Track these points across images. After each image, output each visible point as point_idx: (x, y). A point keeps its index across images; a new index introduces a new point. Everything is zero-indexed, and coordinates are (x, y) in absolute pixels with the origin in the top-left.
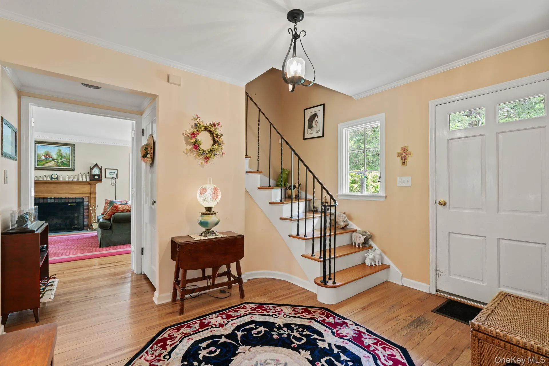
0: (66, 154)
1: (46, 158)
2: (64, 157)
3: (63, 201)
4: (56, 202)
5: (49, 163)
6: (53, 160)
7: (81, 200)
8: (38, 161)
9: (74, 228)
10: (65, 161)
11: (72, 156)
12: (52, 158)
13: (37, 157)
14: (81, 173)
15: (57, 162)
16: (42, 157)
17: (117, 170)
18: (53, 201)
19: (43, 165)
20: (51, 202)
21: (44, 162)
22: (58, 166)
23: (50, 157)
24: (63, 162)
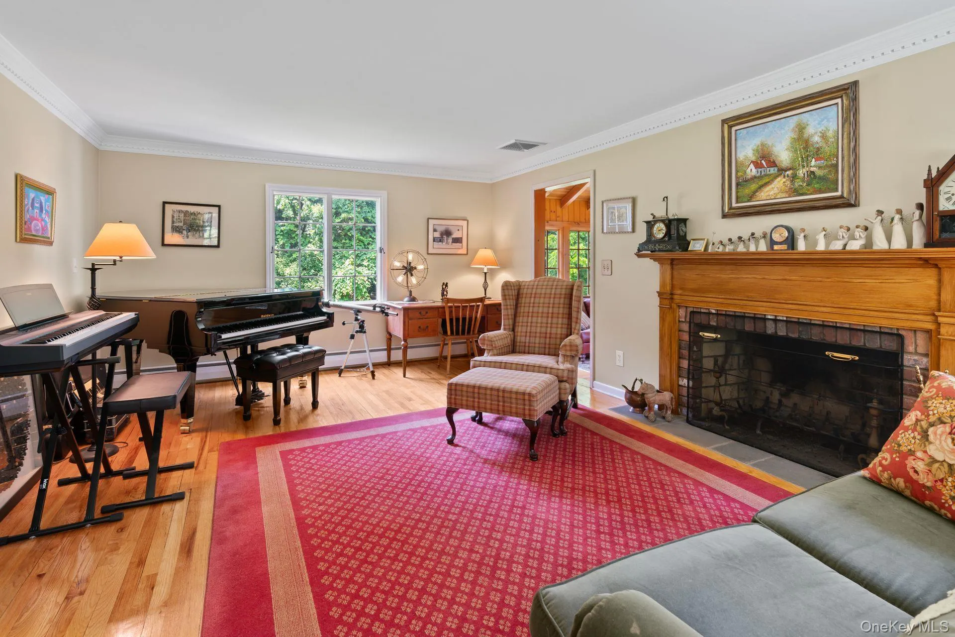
0: (824, 136)
1: (759, 170)
2: (818, 153)
3: (815, 335)
4: (790, 335)
5: (768, 188)
7: (889, 345)
8: (738, 185)
10: (820, 168)
11: (845, 141)
12: (776, 166)
13: (737, 171)
14: (880, 213)
15: (794, 177)
16: (748, 171)
18: (782, 332)
19: (751, 198)
20: (776, 332)
21: (754, 187)
22: (796, 192)
23: (773, 164)
24: (813, 173)
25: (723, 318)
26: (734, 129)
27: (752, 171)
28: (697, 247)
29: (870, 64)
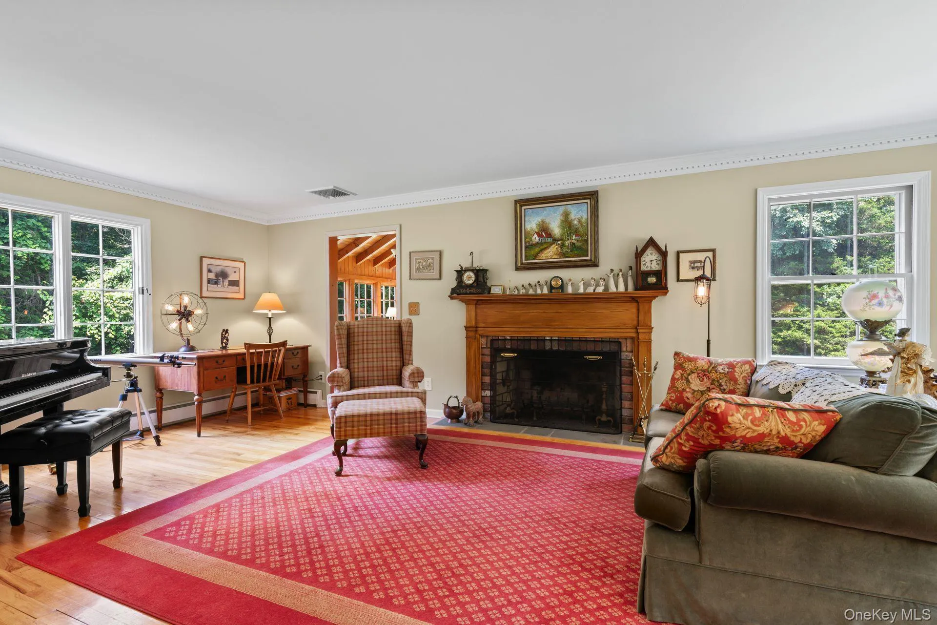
0: (580, 221)
1: (541, 239)
2: (576, 232)
3: (575, 347)
4: (560, 349)
5: (546, 252)
6: (555, 240)
7: (614, 348)
8: (526, 247)
10: (578, 241)
11: (593, 227)
12: (551, 237)
13: (526, 238)
14: (612, 270)
15: (563, 246)
16: (533, 238)
17: (713, 253)
18: (555, 348)
19: (535, 257)
20: (551, 348)
21: (537, 250)
22: (564, 255)
23: (549, 235)
24: (574, 243)
25: (515, 342)
26: (523, 208)
27: (536, 238)
28: (496, 291)
29: (604, 182)
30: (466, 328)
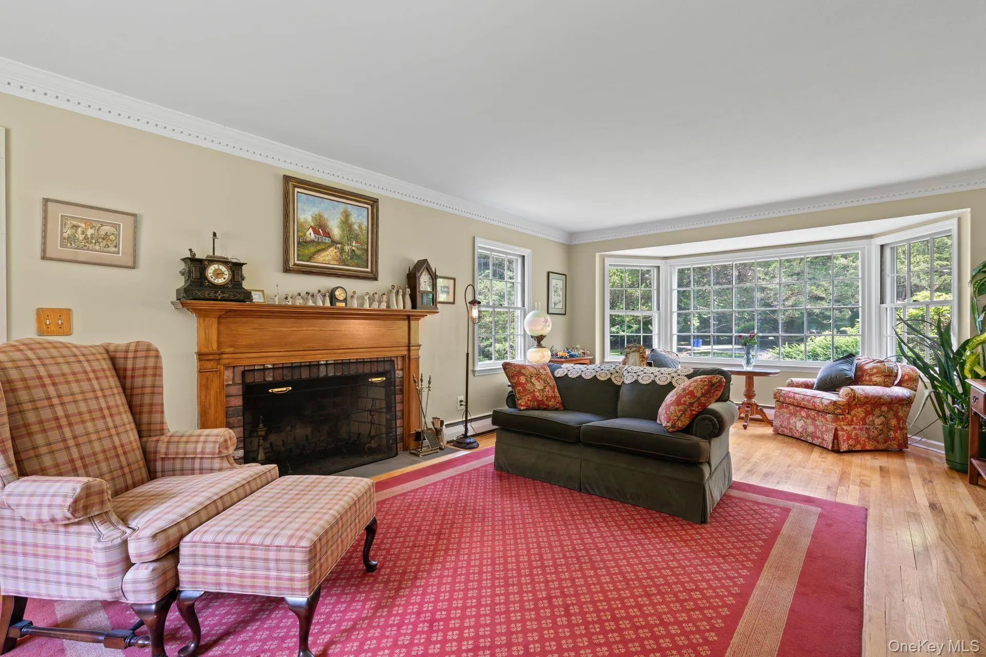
1: (317, 236)
2: (356, 238)
3: (353, 370)
4: (337, 374)
5: (323, 254)
6: (334, 243)
8: (299, 243)
9: (370, 448)
10: (358, 248)
11: (373, 236)
12: (330, 237)
13: (298, 231)
14: (393, 286)
15: (342, 251)
16: (308, 233)
17: (452, 281)
19: (310, 259)
20: (327, 374)
21: (312, 249)
22: (343, 262)
23: (328, 235)
24: (354, 251)
26: (296, 190)
27: (311, 235)
28: (257, 298)
30: (201, 356)
